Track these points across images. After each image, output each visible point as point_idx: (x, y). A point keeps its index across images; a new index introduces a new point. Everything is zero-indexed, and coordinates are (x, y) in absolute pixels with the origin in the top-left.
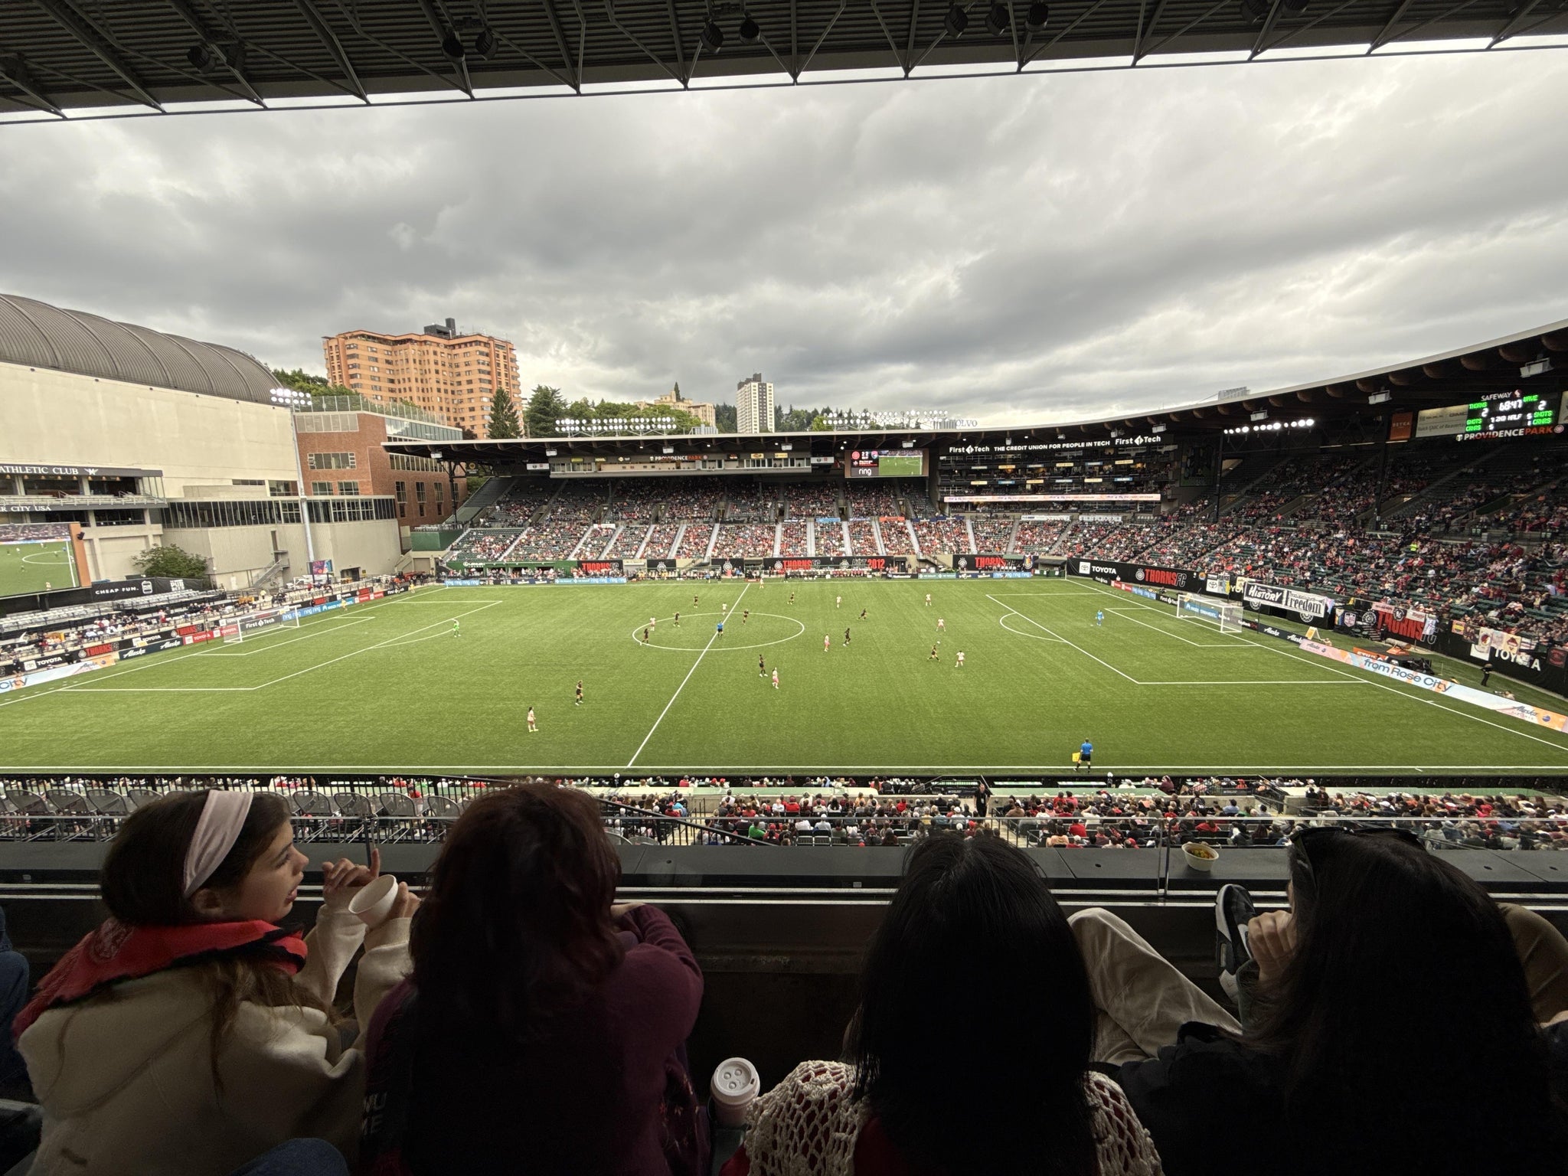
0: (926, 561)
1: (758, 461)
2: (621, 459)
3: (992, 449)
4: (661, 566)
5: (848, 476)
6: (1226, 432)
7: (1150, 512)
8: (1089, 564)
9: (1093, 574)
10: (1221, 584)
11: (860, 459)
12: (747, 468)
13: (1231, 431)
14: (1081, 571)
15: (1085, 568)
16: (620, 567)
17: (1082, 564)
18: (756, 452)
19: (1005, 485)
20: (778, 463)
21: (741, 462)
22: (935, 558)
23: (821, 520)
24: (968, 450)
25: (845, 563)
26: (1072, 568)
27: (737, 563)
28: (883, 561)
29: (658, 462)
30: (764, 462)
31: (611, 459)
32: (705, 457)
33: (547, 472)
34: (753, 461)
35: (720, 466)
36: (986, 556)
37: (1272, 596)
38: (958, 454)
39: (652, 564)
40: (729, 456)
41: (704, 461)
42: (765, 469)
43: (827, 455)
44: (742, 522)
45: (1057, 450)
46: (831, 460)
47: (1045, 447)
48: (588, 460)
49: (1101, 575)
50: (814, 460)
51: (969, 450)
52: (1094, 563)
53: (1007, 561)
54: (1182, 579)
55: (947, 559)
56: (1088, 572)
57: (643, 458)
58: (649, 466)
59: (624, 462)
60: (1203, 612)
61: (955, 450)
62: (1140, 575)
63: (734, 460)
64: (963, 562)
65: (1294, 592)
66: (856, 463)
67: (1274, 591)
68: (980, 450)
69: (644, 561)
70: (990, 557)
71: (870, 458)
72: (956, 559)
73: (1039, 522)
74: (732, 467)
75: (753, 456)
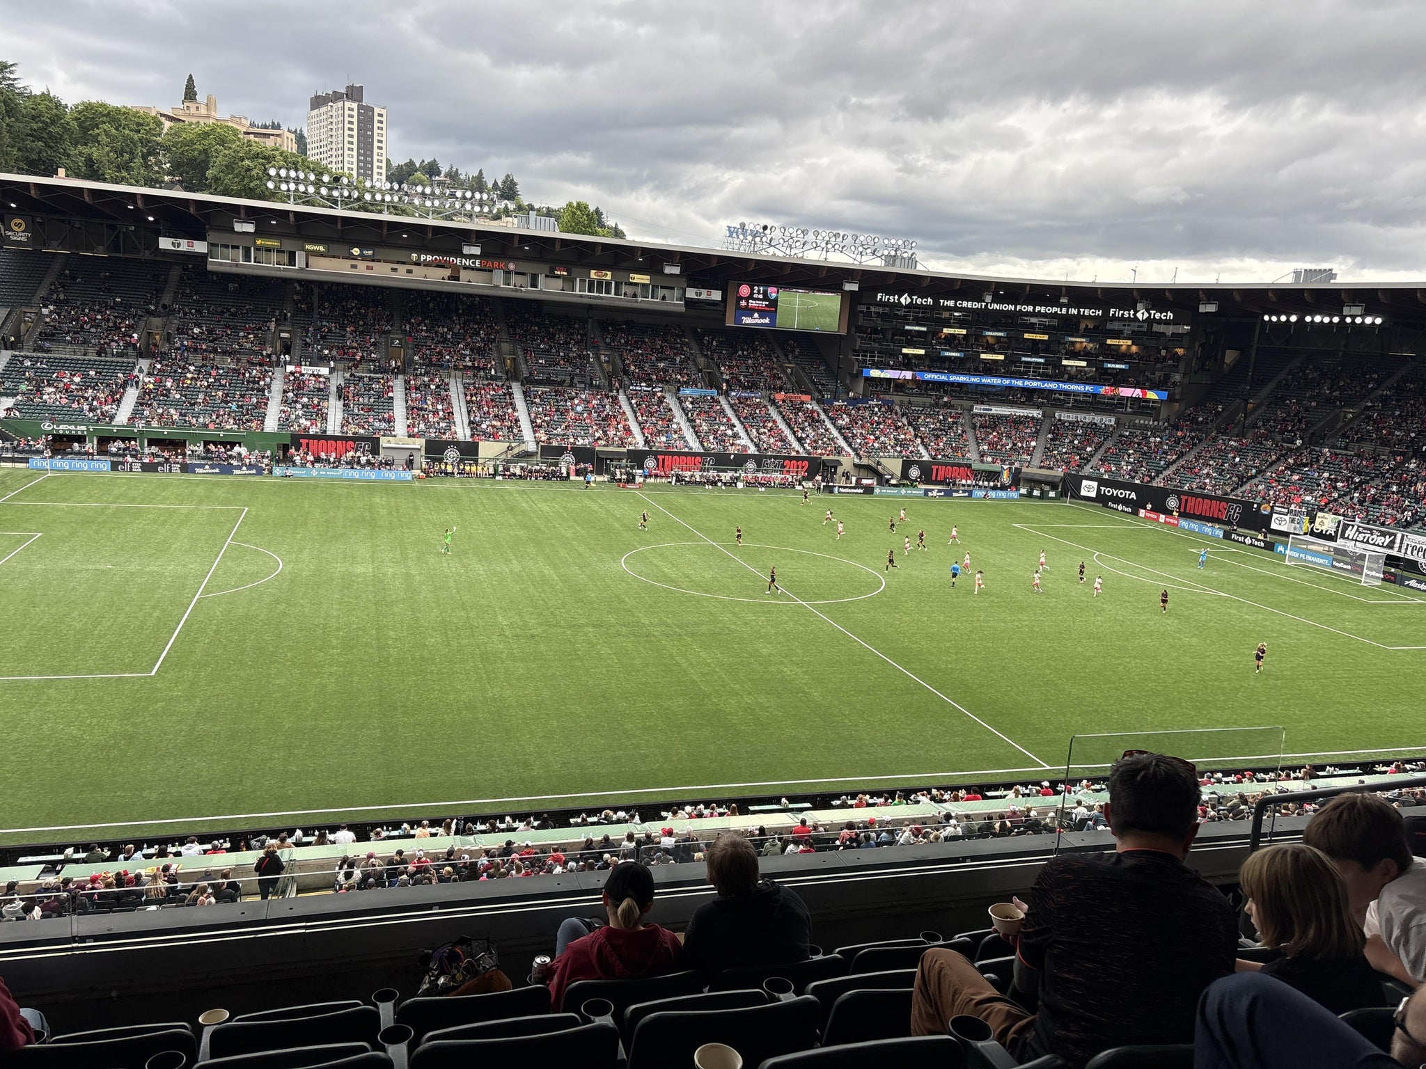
0: (868, 468)
1: (600, 283)
2: (356, 251)
3: (936, 302)
4: (452, 454)
5: (730, 323)
6: (1266, 318)
7: (1150, 415)
8: (1095, 484)
9: (1101, 499)
10: (1292, 521)
11: (751, 297)
12: (579, 292)
13: (1274, 319)
14: (1083, 493)
15: (1089, 488)
16: (375, 450)
17: (1085, 483)
18: (600, 267)
19: (950, 357)
20: (630, 290)
21: (569, 280)
22: (879, 463)
23: (687, 391)
24: (902, 300)
25: (751, 465)
26: (1068, 488)
27: (583, 455)
28: (806, 463)
29: (427, 264)
30: (608, 284)
31: (336, 248)
32: (512, 266)
33: (202, 258)
34: (591, 283)
35: (534, 285)
36: (946, 465)
37: (1380, 540)
38: (887, 304)
39: (435, 449)
40: (552, 270)
41: (507, 273)
42: (610, 297)
43: (710, 287)
44: (562, 383)
45: (1028, 314)
46: (716, 295)
47: (1011, 308)
48: (289, 245)
49: (1117, 500)
50: (691, 293)
51: (905, 300)
52: (1102, 483)
53: (976, 474)
54: (1236, 512)
55: (893, 466)
56: (1093, 494)
57: (400, 254)
58: (402, 269)
59: (363, 258)
60: (1309, 558)
61: (885, 298)
62: (1172, 503)
63: (558, 277)
64: (914, 472)
65: (1411, 536)
66: (743, 303)
67: (1383, 534)
68: (919, 301)
69: (420, 443)
70: (953, 465)
71: (766, 298)
72: (907, 465)
73: (1000, 417)
74: (550, 288)
75: (593, 274)
